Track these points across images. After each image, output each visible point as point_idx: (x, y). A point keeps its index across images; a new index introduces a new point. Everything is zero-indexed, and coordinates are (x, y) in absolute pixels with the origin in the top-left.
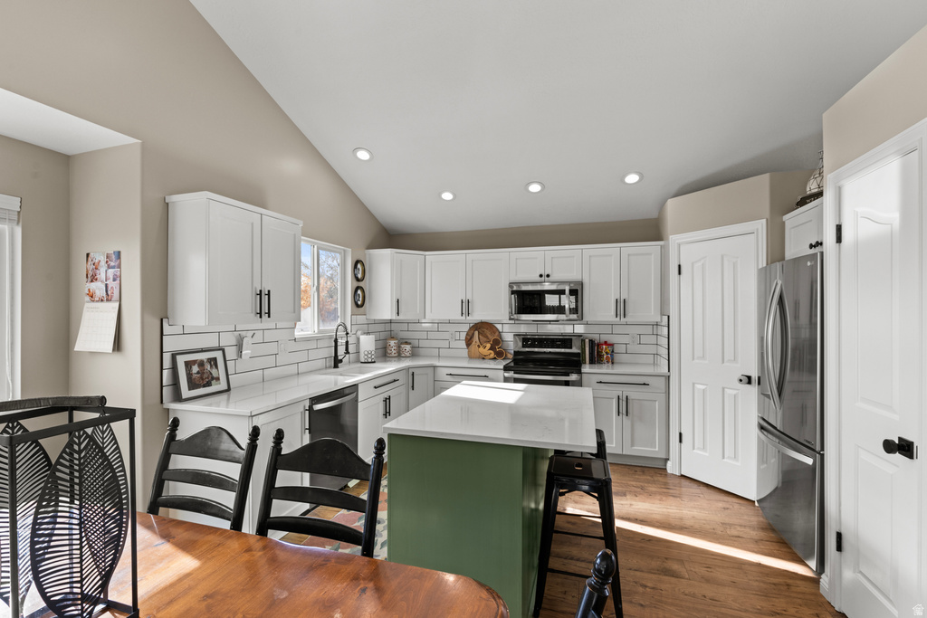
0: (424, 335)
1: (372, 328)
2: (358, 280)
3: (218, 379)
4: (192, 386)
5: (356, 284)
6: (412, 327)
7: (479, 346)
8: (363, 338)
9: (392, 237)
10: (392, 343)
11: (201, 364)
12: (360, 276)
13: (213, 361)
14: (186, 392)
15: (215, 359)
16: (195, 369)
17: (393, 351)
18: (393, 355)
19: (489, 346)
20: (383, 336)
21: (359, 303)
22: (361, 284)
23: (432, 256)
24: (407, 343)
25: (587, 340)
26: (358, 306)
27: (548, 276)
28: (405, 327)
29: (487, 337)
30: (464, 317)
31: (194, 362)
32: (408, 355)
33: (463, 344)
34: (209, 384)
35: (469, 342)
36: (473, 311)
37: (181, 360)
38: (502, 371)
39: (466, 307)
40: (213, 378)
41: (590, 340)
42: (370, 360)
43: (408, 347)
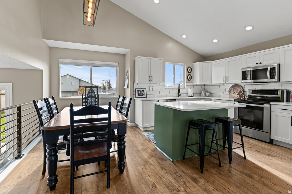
0: (215, 90)
1: (195, 87)
2: (189, 72)
3: (144, 95)
4: (139, 95)
5: (188, 74)
6: (211, 87)
7: (233, 93)
8: (189, 89)
9: (204, 58)
10: (202, 92)
11: (141, 91)
12: (189, 71)
13: (143, 91)
14: (137, 96)
15: (144, 91)
16: (139, 92)
17: (203, 94)
18: (203, 95)
19: (237, 93)
20: (200, 90)
21: (189, 79)
22: (190, 74)
23: (214, 62)
24: (208, 92)
25: (285, 91)
26: (189, 80)
27: (261, 63)
28: (209, 87)
29: (237, 90)
30: (225, 82)
31: (139, 91)
32: (208, 96)
33: (228, 93)
34: (142, 95)
35: (230, 92)
36: (228, 80)
37: (137, 90)
38: (234, 102)
39: (226, 79)
40: (143, 94)
41: (286, 91)
42: (191, 96)
43: (208, 93)
